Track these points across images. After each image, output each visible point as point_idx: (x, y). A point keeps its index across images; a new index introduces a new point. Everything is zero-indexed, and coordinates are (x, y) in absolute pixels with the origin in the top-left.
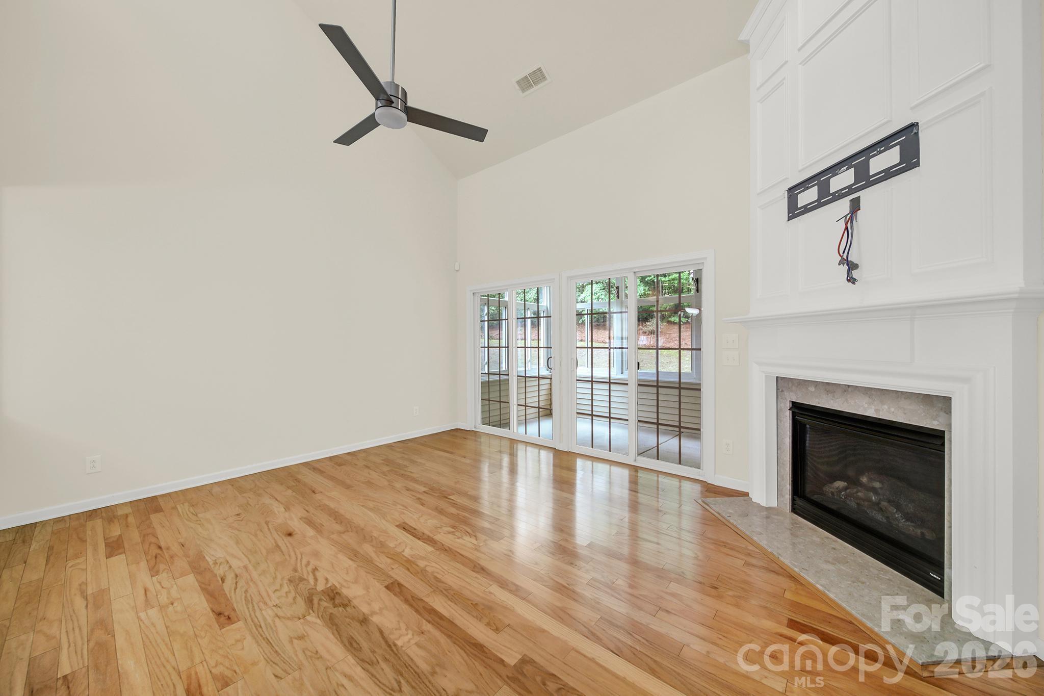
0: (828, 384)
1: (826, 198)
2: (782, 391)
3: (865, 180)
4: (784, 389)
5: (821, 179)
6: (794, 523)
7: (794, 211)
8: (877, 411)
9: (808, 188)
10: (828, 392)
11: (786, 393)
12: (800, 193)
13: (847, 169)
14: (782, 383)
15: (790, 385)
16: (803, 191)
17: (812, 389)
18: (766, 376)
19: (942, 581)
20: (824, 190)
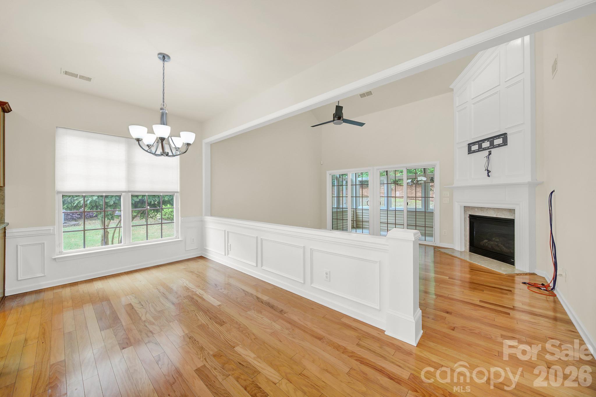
0: (482, 208)
1: (481, 149)
2: (466, 211)
3: (492, 146)
4: (467, 210)
5: (479, 143)
6: (470, 254)
7: (470, 152)
8: (496, 215)
9: (475, 145)
10: (481, 210)
11: (467, 212)
12: (472, 146)
13: (488, 141)
14: (466, 208)
15: (469, 209)
16: (473, 145)
17: (476, 210)
18: (460, 206)
19: (514, 261)
20: (480, 146)
